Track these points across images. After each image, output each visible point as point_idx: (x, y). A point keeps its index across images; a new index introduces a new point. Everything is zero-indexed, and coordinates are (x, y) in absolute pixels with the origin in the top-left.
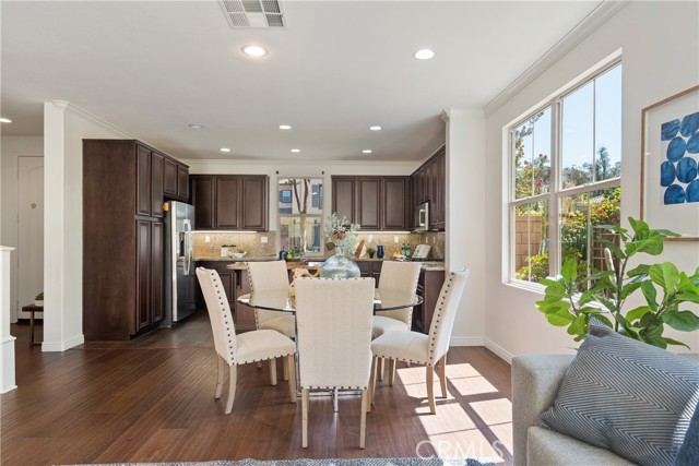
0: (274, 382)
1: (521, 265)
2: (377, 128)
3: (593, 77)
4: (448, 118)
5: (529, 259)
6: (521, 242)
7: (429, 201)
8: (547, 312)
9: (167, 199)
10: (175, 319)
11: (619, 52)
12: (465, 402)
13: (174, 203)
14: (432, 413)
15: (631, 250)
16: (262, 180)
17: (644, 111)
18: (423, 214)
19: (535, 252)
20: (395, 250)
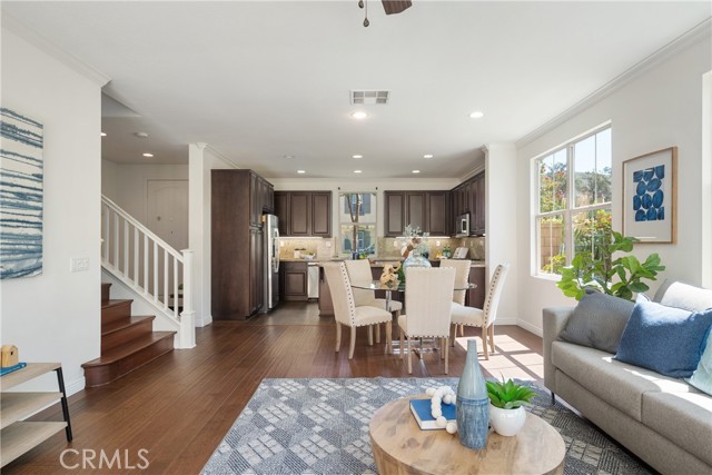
0: (371, 343)
1: (545, 263)
2: (430, 156)
3: (595, 133)
4: (487, 151)
5: (551, 259)
6: (545, 245)
7: (469, 213)
8: (564, 288)
9: (264, 213)
10: (270, 307)
11: (610, 121)
12: (508, 355)
13: (269, 216)
14: (487, 359)
15: (613, 249)
16: (327, 195)
17: (624, 163)
18: (464, 223)
19: (556, 253)
20: (437, 253)
